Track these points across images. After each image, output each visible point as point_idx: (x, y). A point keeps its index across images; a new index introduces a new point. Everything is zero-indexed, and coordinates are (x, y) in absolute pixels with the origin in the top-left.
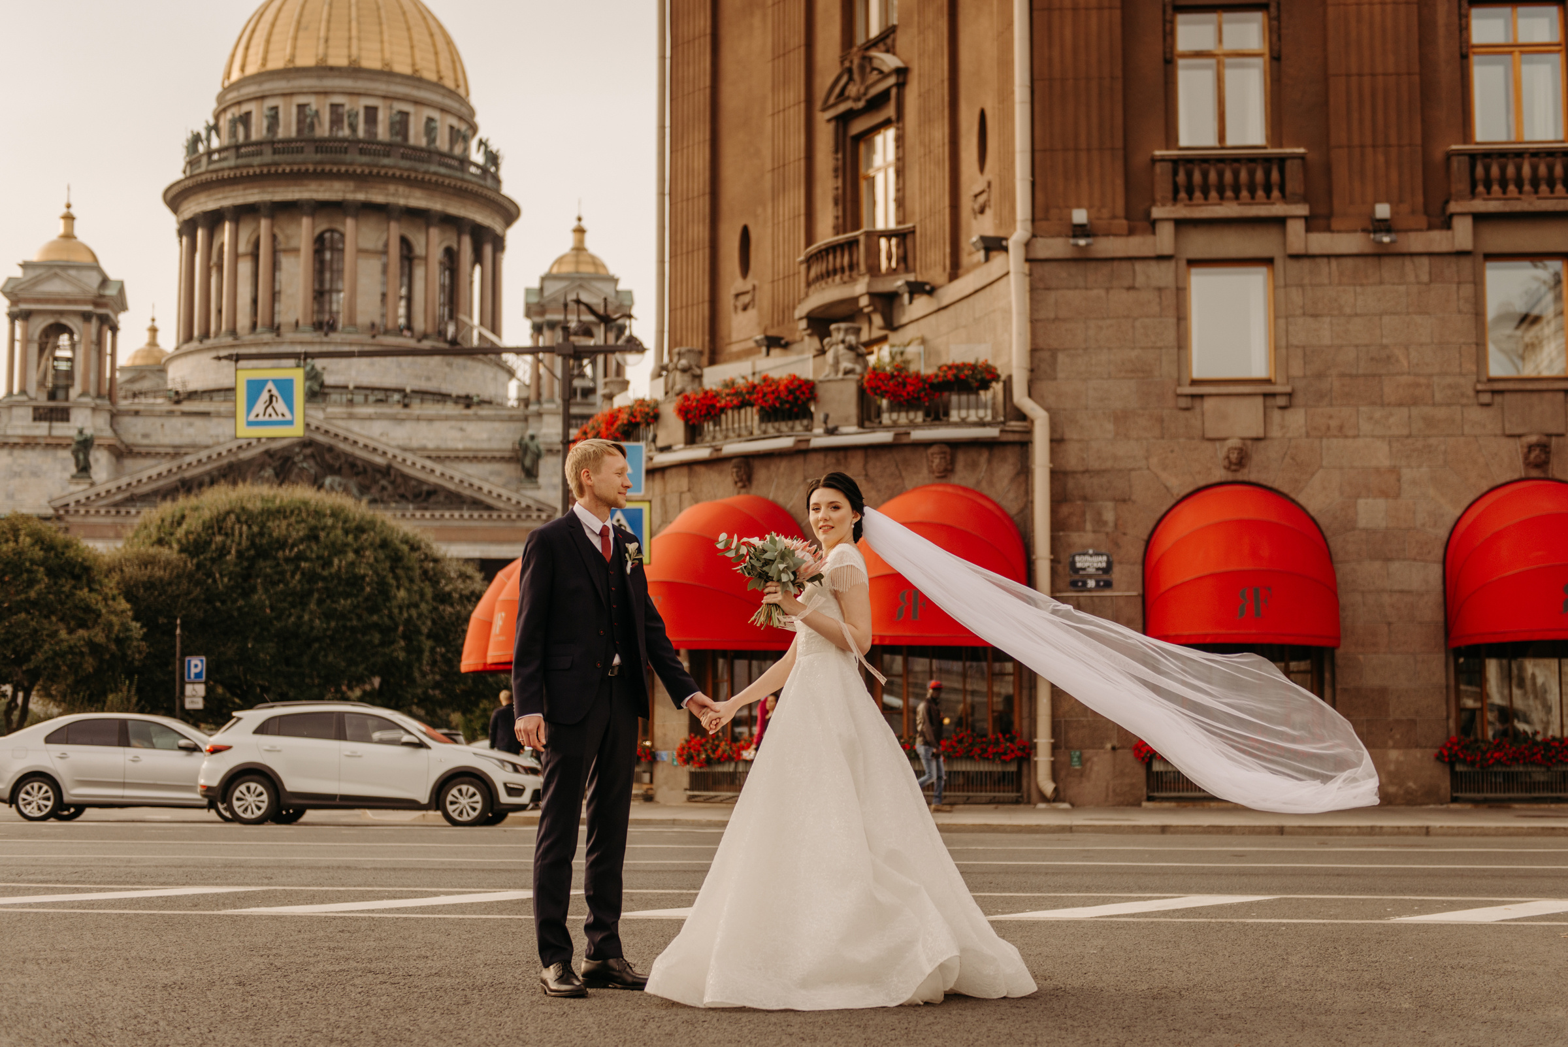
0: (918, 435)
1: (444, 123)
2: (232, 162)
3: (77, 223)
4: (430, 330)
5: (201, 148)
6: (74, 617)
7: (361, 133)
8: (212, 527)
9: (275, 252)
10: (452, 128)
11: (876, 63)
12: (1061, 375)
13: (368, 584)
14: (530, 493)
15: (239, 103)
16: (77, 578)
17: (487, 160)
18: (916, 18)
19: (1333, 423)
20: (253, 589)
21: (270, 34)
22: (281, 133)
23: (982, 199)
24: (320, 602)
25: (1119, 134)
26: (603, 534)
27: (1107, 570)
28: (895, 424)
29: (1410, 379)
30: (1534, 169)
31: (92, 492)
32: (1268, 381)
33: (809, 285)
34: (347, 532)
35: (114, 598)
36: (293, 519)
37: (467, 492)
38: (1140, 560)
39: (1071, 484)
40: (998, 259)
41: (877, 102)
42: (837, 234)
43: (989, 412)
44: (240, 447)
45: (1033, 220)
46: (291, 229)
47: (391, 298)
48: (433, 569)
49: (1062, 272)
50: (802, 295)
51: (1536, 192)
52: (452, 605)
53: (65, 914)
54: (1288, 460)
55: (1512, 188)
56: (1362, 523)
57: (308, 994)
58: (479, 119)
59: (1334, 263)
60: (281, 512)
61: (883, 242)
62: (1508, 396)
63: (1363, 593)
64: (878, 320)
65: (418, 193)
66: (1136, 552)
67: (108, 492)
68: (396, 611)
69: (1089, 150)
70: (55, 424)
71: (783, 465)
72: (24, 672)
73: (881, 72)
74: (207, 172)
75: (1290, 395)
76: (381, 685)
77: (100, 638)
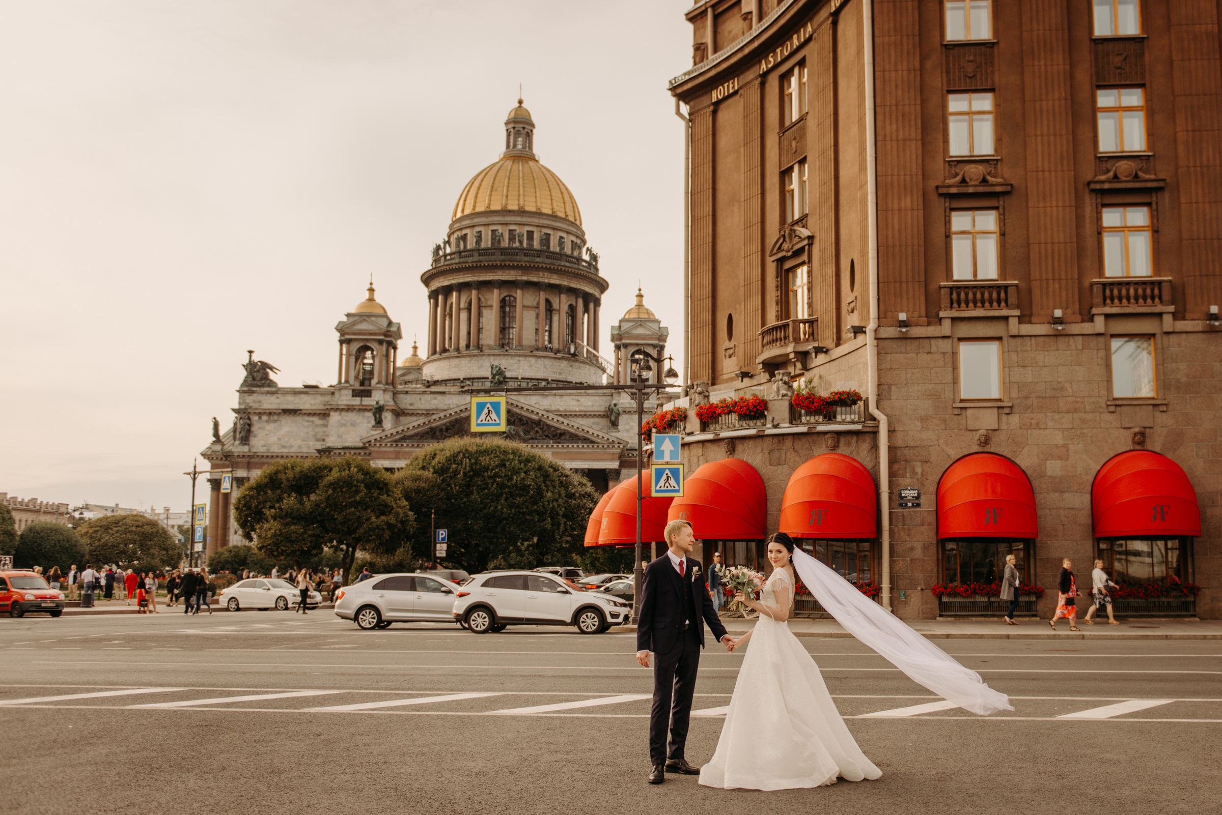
0: (820, 428)
1: (568, 239)
2: (457, 261)
3: (375, 293)
4: (561, 348)
5: (441, 253)
6: (379, 510)
7: (525, 245)
8: (450, 460)
9: (479, 307)
10: (572, 241)
11: (797, 233)
12: (893, 398)
13: (532, 490)
14: (614, 434)
15: (461, 229)
16: (381, 489)
17: (591, 258)
18: (818, 211)
19: (1034, 422)
20: (472, 493)
21: (477, 193)
22: (483, 245)
23: (852, 305)
24: (506, 499)
25: (922, 274)
26: (681, 564)
27: (918, 498)
28: (808, 423)
29: (1073, 399)
30: (1136, 291)
31: (383, 435)
32: (1000, 400)
33: (763, 346)
34: (520, 462)
35: (400, 500)
36: (492, 456)
37: (581, 434)
38: (935, 492)
39: (899, 453)
40: (861, 337)
41: (798, 253)
42: (778, 320)
43: (857, 416)
44: (461, 411)
45: (879, 318)
46: (488, 296)
47: (540, 331)
48: (566, 480)
49: (894, 345)
50: (760, 351)
51: (1137, 303)
52: (575, 500)
53: (411, 716)
54: (1010, 440)
55: (1124, 301)
56: (1049, 473)
57: (544, 779)
58: (586, 237)
59: (1033, 339)
60: (486, 452)
61: (802, 325)
62: (1124, 408)
63: (1050, 509)
64: (799, 365)
65: (555, 276)
66: (933, 489)
67: (392, 434)
68: (546, 503)
69: (907, 282)
70: (363, 399)
71: (751, 443)
72: (353, 538)
73: (800, 238)
74: (444, 265)
75: (1011, 407)
76: (538, 540)
77: (393, 520)
